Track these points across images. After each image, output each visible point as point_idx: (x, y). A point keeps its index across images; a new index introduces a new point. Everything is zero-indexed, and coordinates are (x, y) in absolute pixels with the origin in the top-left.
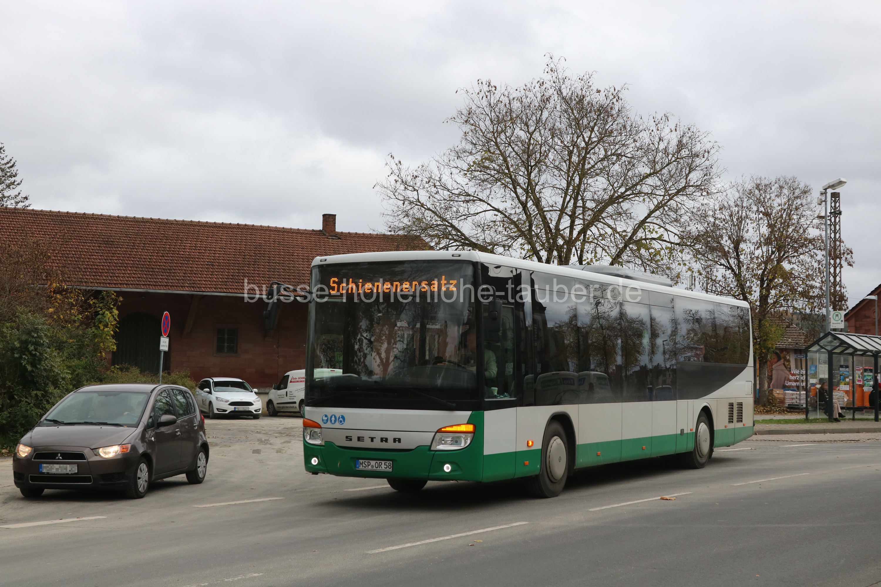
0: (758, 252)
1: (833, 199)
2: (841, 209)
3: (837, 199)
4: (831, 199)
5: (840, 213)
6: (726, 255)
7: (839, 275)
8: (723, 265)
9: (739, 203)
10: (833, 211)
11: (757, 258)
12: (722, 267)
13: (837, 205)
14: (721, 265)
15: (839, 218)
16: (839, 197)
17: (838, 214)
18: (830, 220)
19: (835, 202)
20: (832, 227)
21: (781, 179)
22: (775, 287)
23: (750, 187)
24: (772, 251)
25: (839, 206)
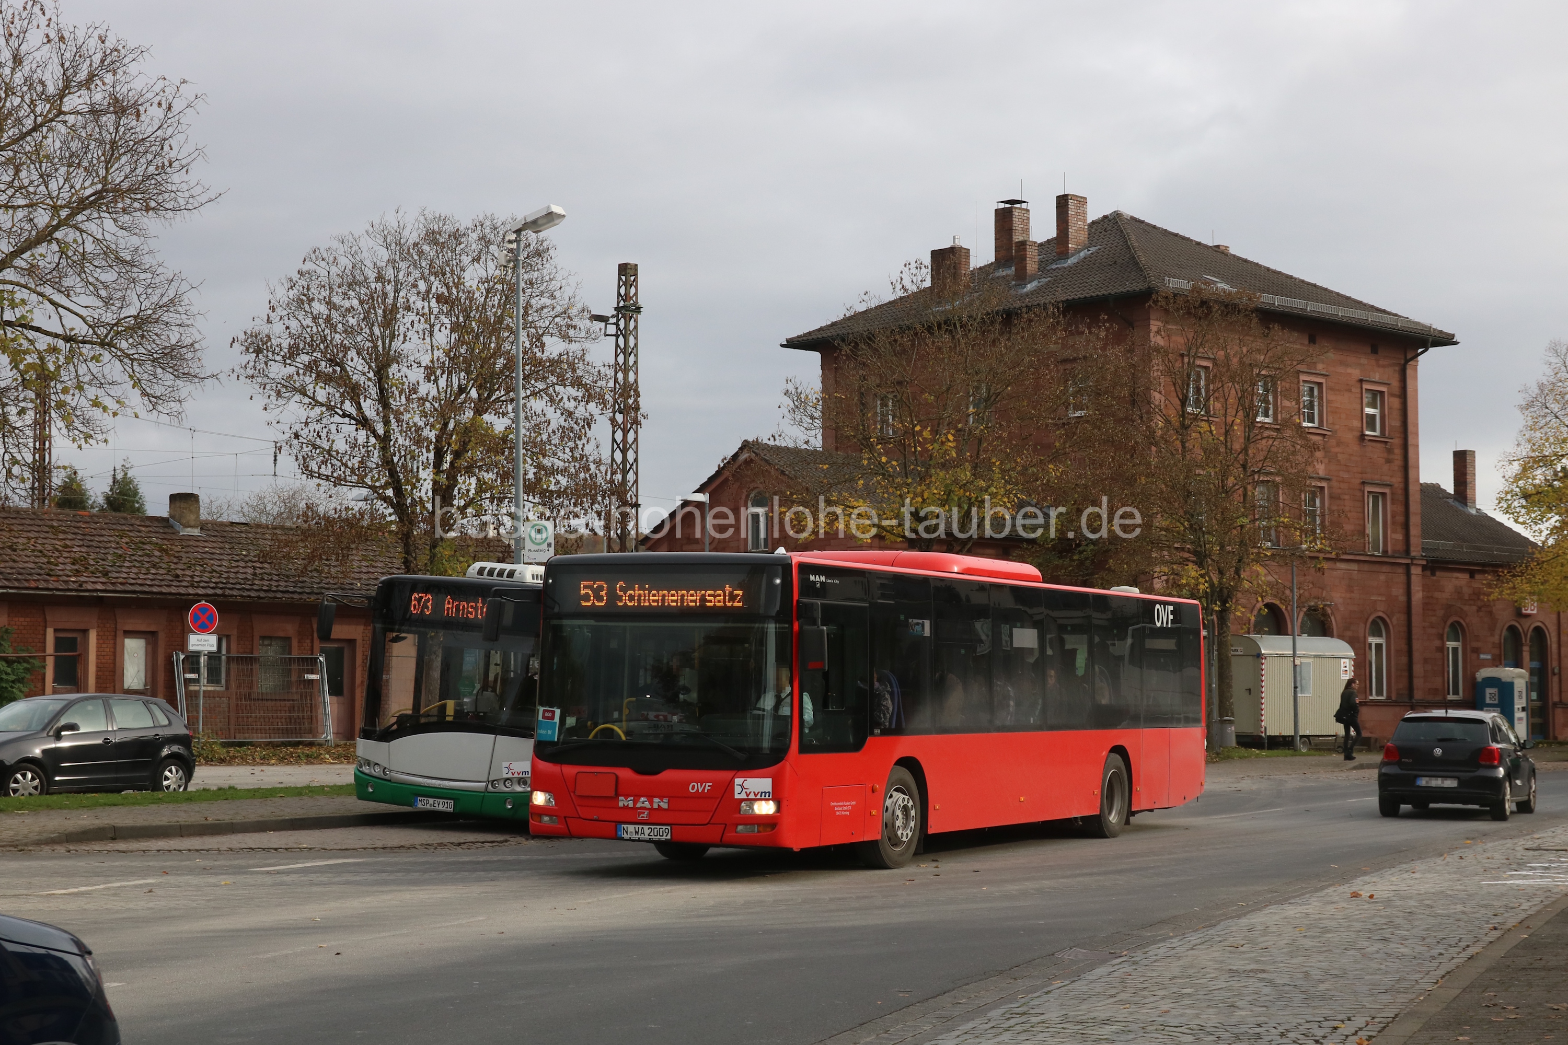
0: (431, 390)
1: (623, 278)
2: (641, 302)
3: (632, 278)
4: (620, 279)
5: (638, 310)
6: (354, 392)
7: (634, 446)
8: (350, 416)
9: (389, 273)
10: (622, 304)
11: (423, 400)
12: (347, 420)
13: (633, 290)
14: (344, 415)
15: (636, 321)
16: (636, 275)
17: (633, 311)
18: (617, 324)
19: (628, 284)
20: (621, 341)
21: (488, 223)
22: (469, 471)
23: (414, 238)
24: (459, 386)
25: (636, 294)
